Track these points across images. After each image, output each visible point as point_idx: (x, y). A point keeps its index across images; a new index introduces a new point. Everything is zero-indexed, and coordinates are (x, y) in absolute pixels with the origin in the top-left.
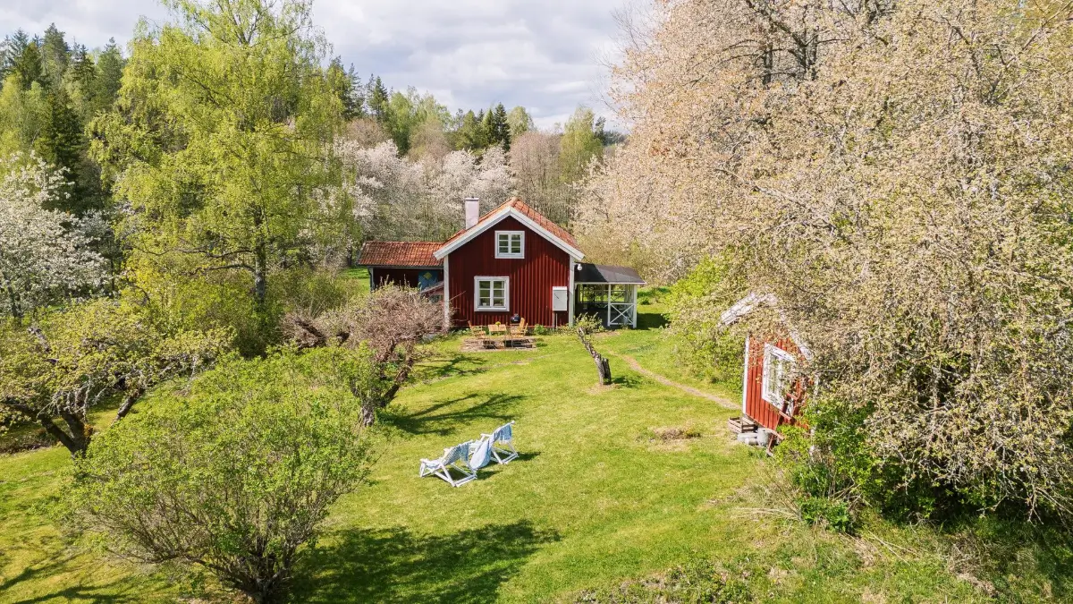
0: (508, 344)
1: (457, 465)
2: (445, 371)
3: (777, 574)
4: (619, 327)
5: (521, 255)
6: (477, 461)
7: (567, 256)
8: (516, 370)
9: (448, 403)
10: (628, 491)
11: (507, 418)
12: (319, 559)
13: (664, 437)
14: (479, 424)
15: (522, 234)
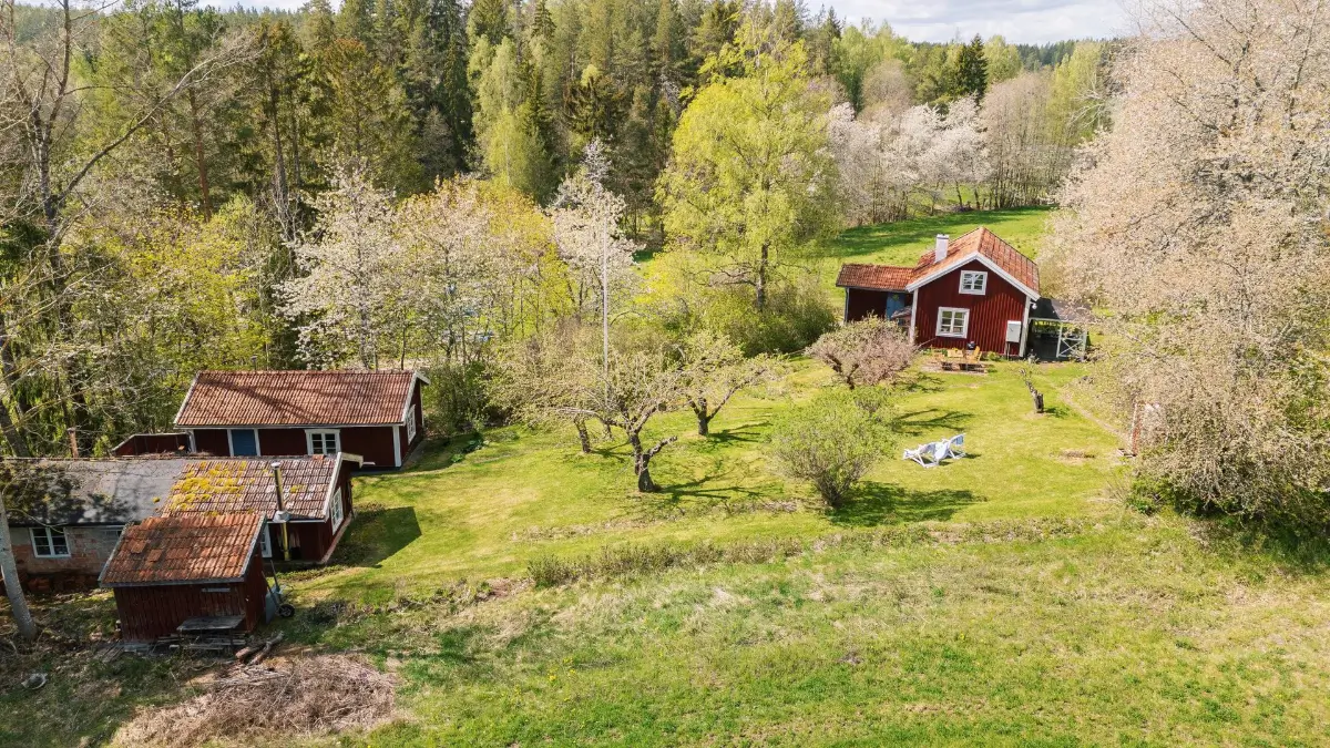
0: (963, 367)
1: (927, 457)
2: (912, 387)
3: (1100, 527)
4: (1067, 359)
5: (982, 292)
6: (940, 454)
7: (1023, 296)
8: (968, 392)
9: (916, 414)
10: (1033, 484)
11: (959, 430)
12: (858, 492)
13: (1069, 455)
14: (939, 431)
15: (985, 274)
